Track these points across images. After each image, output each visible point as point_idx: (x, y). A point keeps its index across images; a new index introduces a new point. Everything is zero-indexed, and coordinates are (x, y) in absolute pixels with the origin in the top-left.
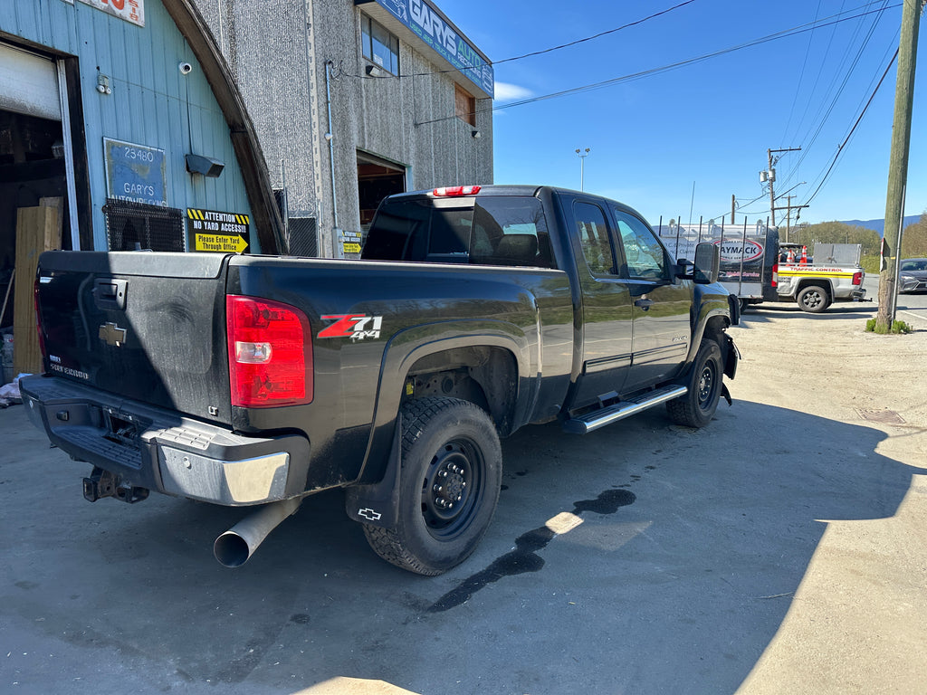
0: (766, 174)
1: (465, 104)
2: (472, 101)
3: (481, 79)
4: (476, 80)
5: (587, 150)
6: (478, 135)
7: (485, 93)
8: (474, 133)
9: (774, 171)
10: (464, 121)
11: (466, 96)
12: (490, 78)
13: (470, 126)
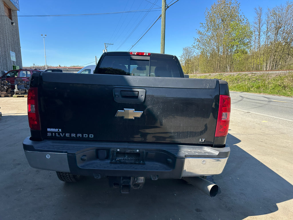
0: (104, 50)
1: (7, 11)
2: (10, 10)
3: (15, 2)
4: (13, 3)
5: (46, 35)
6: (14, 24)
7: (16, 8)
8: (12, 23)
9: (107, 50)
10: (8, 18)
11: (7, 7)
12: (17, 2)
13: (10, 20)
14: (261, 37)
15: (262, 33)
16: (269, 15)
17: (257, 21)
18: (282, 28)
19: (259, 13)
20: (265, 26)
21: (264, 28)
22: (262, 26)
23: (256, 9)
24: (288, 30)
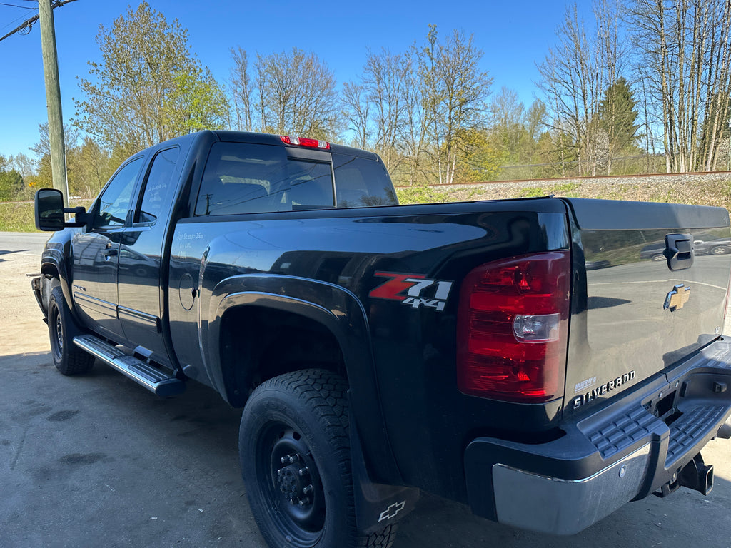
14: (252, 117)
15: (252, 108)
16: (263, 70)
17: (238, 78)
18: (292, 102)
19: (242, 61)
20: (256, 92)
21: (255, 96)
22: (251, 91)
23: (233, 52)
24: (302, 107)
